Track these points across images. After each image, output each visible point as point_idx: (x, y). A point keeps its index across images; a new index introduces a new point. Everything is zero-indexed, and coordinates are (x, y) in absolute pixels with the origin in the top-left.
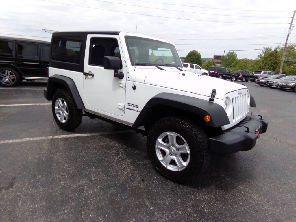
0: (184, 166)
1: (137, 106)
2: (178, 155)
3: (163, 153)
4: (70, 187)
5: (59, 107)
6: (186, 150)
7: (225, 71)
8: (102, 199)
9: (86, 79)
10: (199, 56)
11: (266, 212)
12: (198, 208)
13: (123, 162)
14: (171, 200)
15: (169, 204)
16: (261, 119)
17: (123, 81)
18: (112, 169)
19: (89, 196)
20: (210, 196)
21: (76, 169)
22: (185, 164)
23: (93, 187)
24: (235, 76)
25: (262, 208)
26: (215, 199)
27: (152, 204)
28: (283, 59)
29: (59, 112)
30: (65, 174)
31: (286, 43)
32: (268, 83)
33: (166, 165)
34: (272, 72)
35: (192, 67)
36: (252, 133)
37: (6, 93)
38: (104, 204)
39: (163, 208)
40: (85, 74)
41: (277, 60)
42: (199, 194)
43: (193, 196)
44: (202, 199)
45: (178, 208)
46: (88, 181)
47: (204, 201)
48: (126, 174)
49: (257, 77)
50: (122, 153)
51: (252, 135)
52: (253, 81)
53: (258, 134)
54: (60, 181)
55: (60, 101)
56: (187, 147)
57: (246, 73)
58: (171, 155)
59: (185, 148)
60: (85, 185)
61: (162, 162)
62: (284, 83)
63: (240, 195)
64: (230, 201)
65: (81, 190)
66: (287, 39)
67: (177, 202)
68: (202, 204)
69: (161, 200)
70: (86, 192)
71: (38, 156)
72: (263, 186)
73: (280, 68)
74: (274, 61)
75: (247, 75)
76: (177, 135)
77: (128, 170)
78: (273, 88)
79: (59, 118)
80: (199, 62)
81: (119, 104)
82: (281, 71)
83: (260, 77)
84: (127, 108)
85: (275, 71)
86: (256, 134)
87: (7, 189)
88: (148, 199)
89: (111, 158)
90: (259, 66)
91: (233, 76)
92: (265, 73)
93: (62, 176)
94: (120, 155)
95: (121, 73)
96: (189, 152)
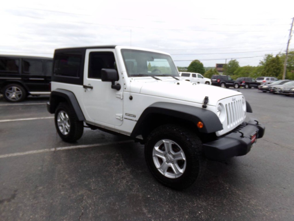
0: (181, 173)
1: (134, 116)
2: (175, 162)
3: (161, 161)
4: (69, 197)
5: (61, 120)
6: (181, 156)
7: (228, 79)
8: (101, 208)
9: (85, 91)
10: (201, 65)
11: (264, 218)
12: (195, 215)
13: (123, 171)
14: (169, 207)
15: (166, 211)
16: (257, 124)
17: (121, 92)
18: (112, 178)
19: (88, 205)
20: (208, 203)
21: (76, 179)
22: (181, 171)
23: (92, 197)
24: (237, 84)
25: (260, 213)
26: (212, 205)
27: (149, 212)
28: (285, 65)
29: (61, 124)
30: (65, 184)
31: (287, 49)
32: (271, 89)
33: (164, 172)
34: (275, 78)
35: (194, 76)
36: (246, 137)
37: (12, 108)
38: (102, 212)
39: (160, 215)
40: (85, 87)
41: (279, 66)
42: (196, 201)
43: (190, 203)
44: (200, 206)
45: (175, 215)
46: (87, 191)
47: (201, 207)
48: (125, 183)
49: (259, 84)
50: (122, 163)
51: (246, 140)
52: (257, 88)
53: (255, 139)
54: (61, 191)
55: (62, 114)
56: (182, 154)
57: (249, 81)
58: (168, 163)
59: (181, 154)
60: (84, 195)
61: (159, 170)
62: (287, 88)
63: (238, 201)
64: (228, 207)
65: (80, 200)
66: (288, 45)
67: (174, 209)
68: (199, 211)
69: (159, 208)
70: (85, 202)
71: (40, 168)
72: (262, 191)
73: (282, 74)
74: (276, 67)
75: (250, 82)
76: (173, 142)
77: (127, 179)
78: (277, 94)
79: (62, 131)
80: (202, 71)
81: (117, 115)
82: (284, 76)
83: (263, 83)
84: (125, 118)
85: (278, 77)
86: (251, 139)
87: (9, 200)
88: (146, 206)
89: (111, 168)
90: (262, 72)
91: (236, 83)
92: (268, 79)
93: (63, 186)
94: (120, 165)
95: (118, 84)
96: (184, 159)
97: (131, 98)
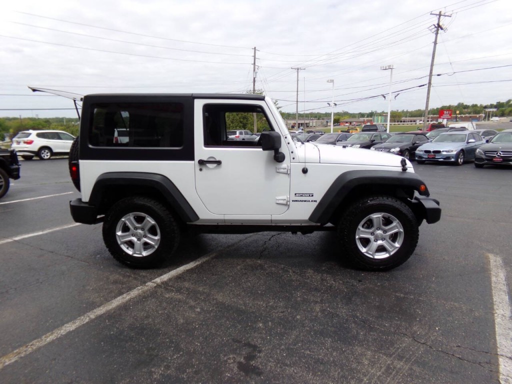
1: (311, 195)
2: (387, 238)
6: (397, 228)
17: (284, 165)
29: (127, 239)
55: (133, 219)
56: (398, 225)
58: (377, 241)
81: (279, 198)
84: (294, 201)
92: (241, 134)
96: (402, 230)
97: (305, 171)
